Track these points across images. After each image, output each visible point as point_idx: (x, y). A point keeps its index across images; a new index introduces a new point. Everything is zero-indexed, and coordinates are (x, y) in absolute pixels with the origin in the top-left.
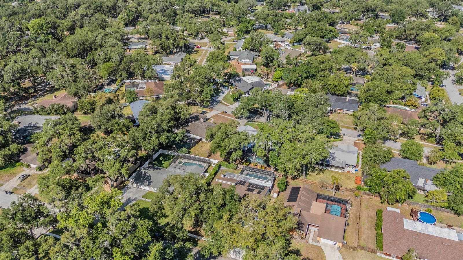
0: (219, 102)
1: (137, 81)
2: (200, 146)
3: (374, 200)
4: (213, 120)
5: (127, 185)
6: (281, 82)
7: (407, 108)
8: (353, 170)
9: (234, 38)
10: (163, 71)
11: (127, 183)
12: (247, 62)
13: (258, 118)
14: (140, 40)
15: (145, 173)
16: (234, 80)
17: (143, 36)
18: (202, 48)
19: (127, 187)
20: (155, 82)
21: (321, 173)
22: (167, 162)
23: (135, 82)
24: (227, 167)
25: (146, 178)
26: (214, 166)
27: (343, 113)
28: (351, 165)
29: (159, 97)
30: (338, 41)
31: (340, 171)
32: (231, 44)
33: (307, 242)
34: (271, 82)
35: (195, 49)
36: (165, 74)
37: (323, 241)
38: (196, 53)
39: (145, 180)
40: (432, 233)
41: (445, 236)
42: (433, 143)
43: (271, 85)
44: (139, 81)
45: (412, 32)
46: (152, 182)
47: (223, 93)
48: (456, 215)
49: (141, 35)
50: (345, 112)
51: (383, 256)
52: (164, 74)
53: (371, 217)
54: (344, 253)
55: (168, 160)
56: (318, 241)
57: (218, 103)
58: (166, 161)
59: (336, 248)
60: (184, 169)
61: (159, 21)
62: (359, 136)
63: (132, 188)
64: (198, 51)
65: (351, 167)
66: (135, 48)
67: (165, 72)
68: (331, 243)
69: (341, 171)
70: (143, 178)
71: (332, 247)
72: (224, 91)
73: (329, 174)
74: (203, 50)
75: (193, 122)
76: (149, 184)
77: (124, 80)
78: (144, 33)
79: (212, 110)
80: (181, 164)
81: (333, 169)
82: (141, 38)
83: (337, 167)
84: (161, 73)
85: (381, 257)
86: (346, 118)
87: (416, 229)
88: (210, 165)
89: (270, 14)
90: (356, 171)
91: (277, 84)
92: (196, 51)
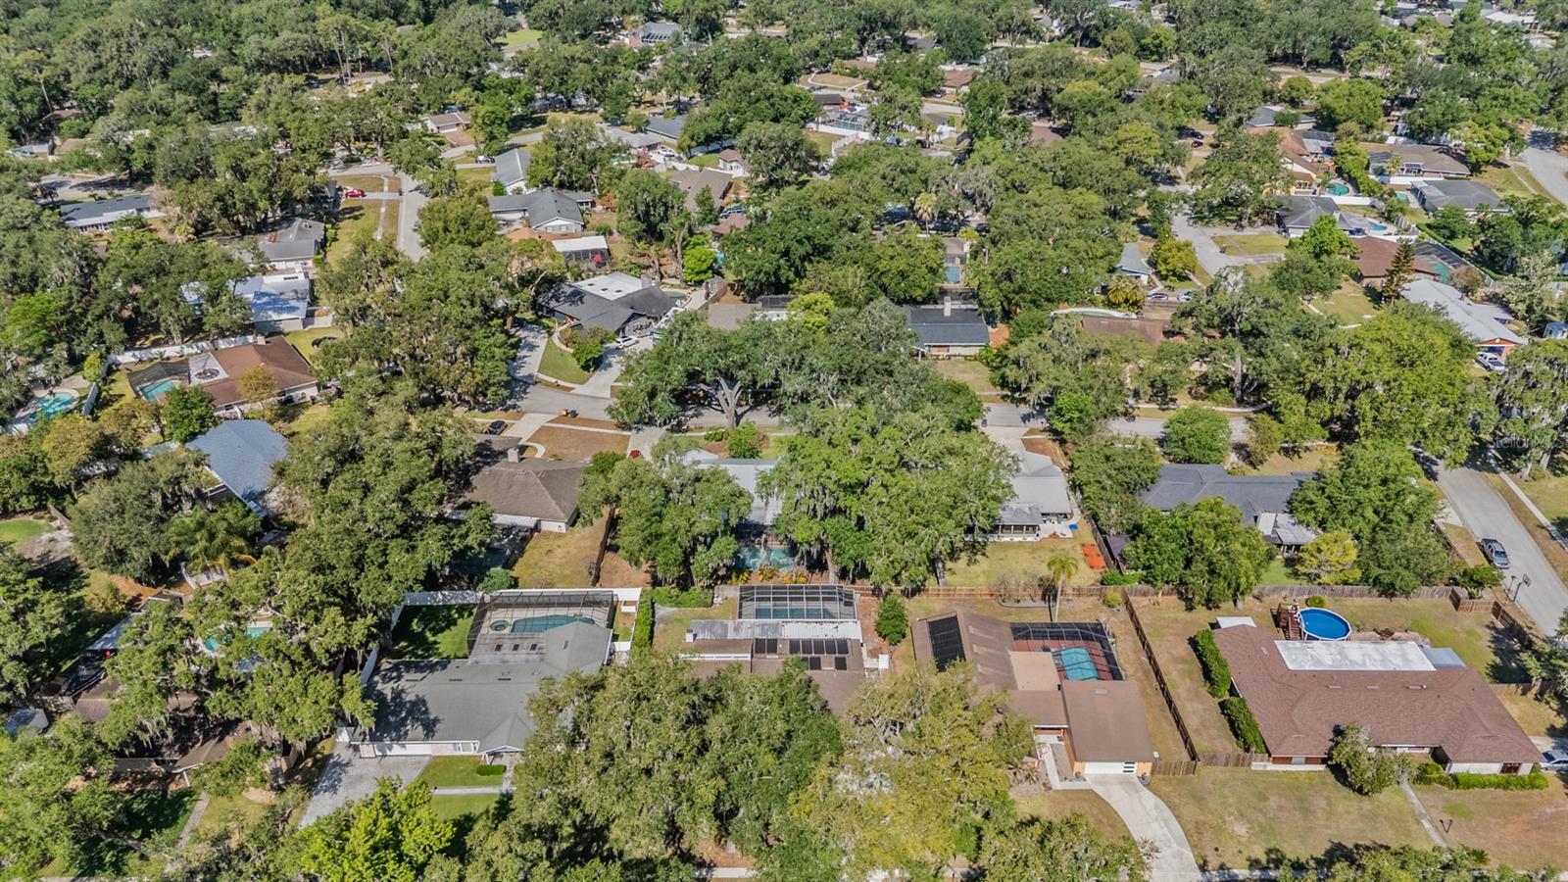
0: (529, 382)
1: (171, 351)
2: (543, 550)
3: (1163, 605)
4: (541, 451)
5: (330, 756)
6: (715, 285)
7: (1115, 313)
8: (1062, 528)
9: (472, 148)
10: (265, 299)
11: (325, 747)
12: (564, 230)
13: (696, 416)
14: (102, 193)
15: (398, 694)
16: (556, 298)
17: (108, 175)
18: (370, 196)
19: (337, 764)
20: (255, 345)
21: (979, 557)
22: (447, 633)
23: (161, 354)
24: (678, 604)
25: (410, 713)
26: (632, 609)
27: (949, 357)
28: (1053, 514)
29: (290, 400)
30: (823, 128)
31: (1029, 539)
32: (471, 170)
33: (1047, 787)
34: (679, 287)
35: (345, 202)
36: (279, 310)
37: (1091, 769)
38: (356, 218)
39: (405, 719)
40: (1364, 664)
41: (1397, 664)
42: (1226, 403)
43: (683, 297)
44: (177, 348)
45: (1029, 82)
46: (436, 721)
47: (532, 347)
48: (1383, 598)
49: (99, 170)
50: (953, 351)
51: (1271, 767)
52: (275, 310)
53: (1183, 661)
54: (1166, 789)
55: (448, 627)
56: (1078, 776)
57: (527, 384)
58: (442, 630)
59: (1137, 781)
60: (534, 647)
61: (165, 112)
62: (1026, 418)
63: (356, 761)
64: (360, 208)
65: (1054, 519)
66: (97, 226)
67: (275, 301)
68: (1117, 768)
69: (1031, 538)
70: (396, 713)
71: (1124, 782)
72: (530, 340)
73: (1002, 555)
74: (378, 204)
75: (486, 470)
76: (430, 729)
77: (112, 357)
78: (113, 161)
79: (520, 414)
80: (507, 631)
81: (1006, 538)
82: (99, 185)
83: (1019, 528)
84: (263, 307)
85: (1267, 773)
86: (964, 372)
87: (1319, 662)
88: (614, 609)
89: (578, 55)
90: (1073, 527)
91: (702, 291)
92: (352, 210)
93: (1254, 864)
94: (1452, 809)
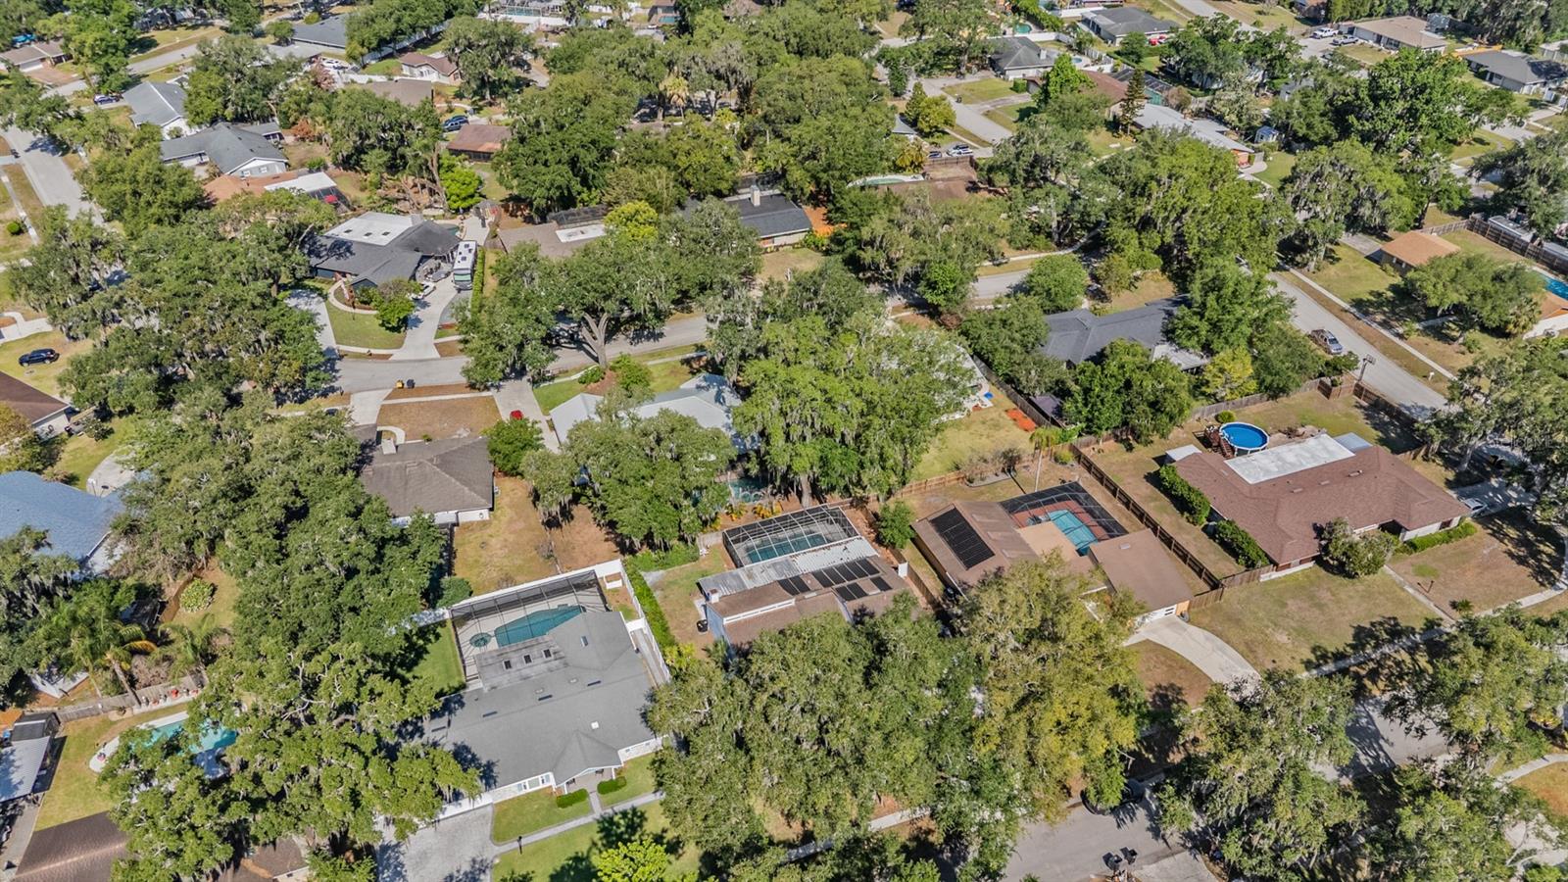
0: (332, 358)
2: (475, 545)
3: (1109, 451)
4: (398, 431)
6: (487, 209)
8: (981, 399)
9: (82, 87)
12: (265, 172)
16: (315, 253)
19: (385, 848)
24: (664, 566)
29: (38, 438)
31: (958, 417)
34: (444, 218)
40: (1302, 464)
43: (458, 229)
46: (490, 765)
47: (312, 317)
48: (1271, 402)
51: (1275, 575)
53: (1152, 499)
54: (1206, 620)
55: (419, 656)
59: (1179, 620)
60: (548, 653)
68: (1161, 614)
72: (305, 307)
76: (488, 776)
79: (346, 396)
80: (494, 645)
85: (1272, 581)
87: (1268, 472)
88: (599, 589)
90: (988, 396)
91: (475, 218)
93: (1308, 665)
94: (1420, 571)
